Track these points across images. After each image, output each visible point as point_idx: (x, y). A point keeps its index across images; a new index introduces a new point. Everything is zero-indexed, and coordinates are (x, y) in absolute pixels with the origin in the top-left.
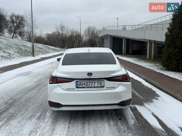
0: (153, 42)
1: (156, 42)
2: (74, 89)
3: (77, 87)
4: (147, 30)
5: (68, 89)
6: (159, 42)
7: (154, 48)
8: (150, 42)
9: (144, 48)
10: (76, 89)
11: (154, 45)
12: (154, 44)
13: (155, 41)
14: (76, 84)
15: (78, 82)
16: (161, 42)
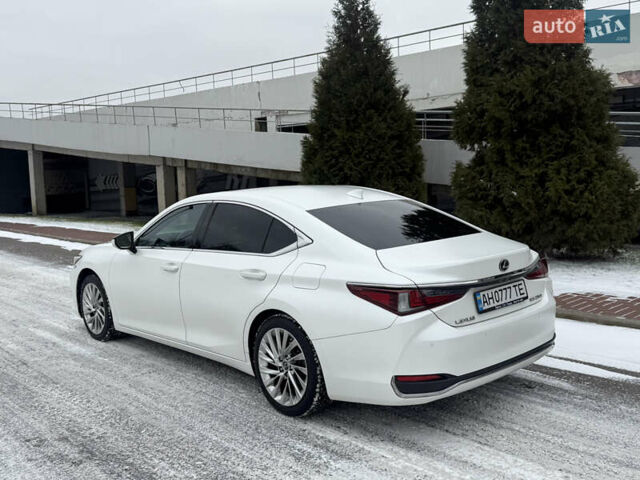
0: (180, 164)
1: (189, 166)
2: (474, 318)
3: (481, 312)
4: (155, 124)
5: (461, 321)
6: (203, 166)
7: (187, 185)
8: (165, 164)
9: (89, 186)
10: (478, 318)
11: (184, 176)
12: (186, 174)
13: (186, 161)
14: (477, 302)
15: (478, 292)
16: (211, 163)
